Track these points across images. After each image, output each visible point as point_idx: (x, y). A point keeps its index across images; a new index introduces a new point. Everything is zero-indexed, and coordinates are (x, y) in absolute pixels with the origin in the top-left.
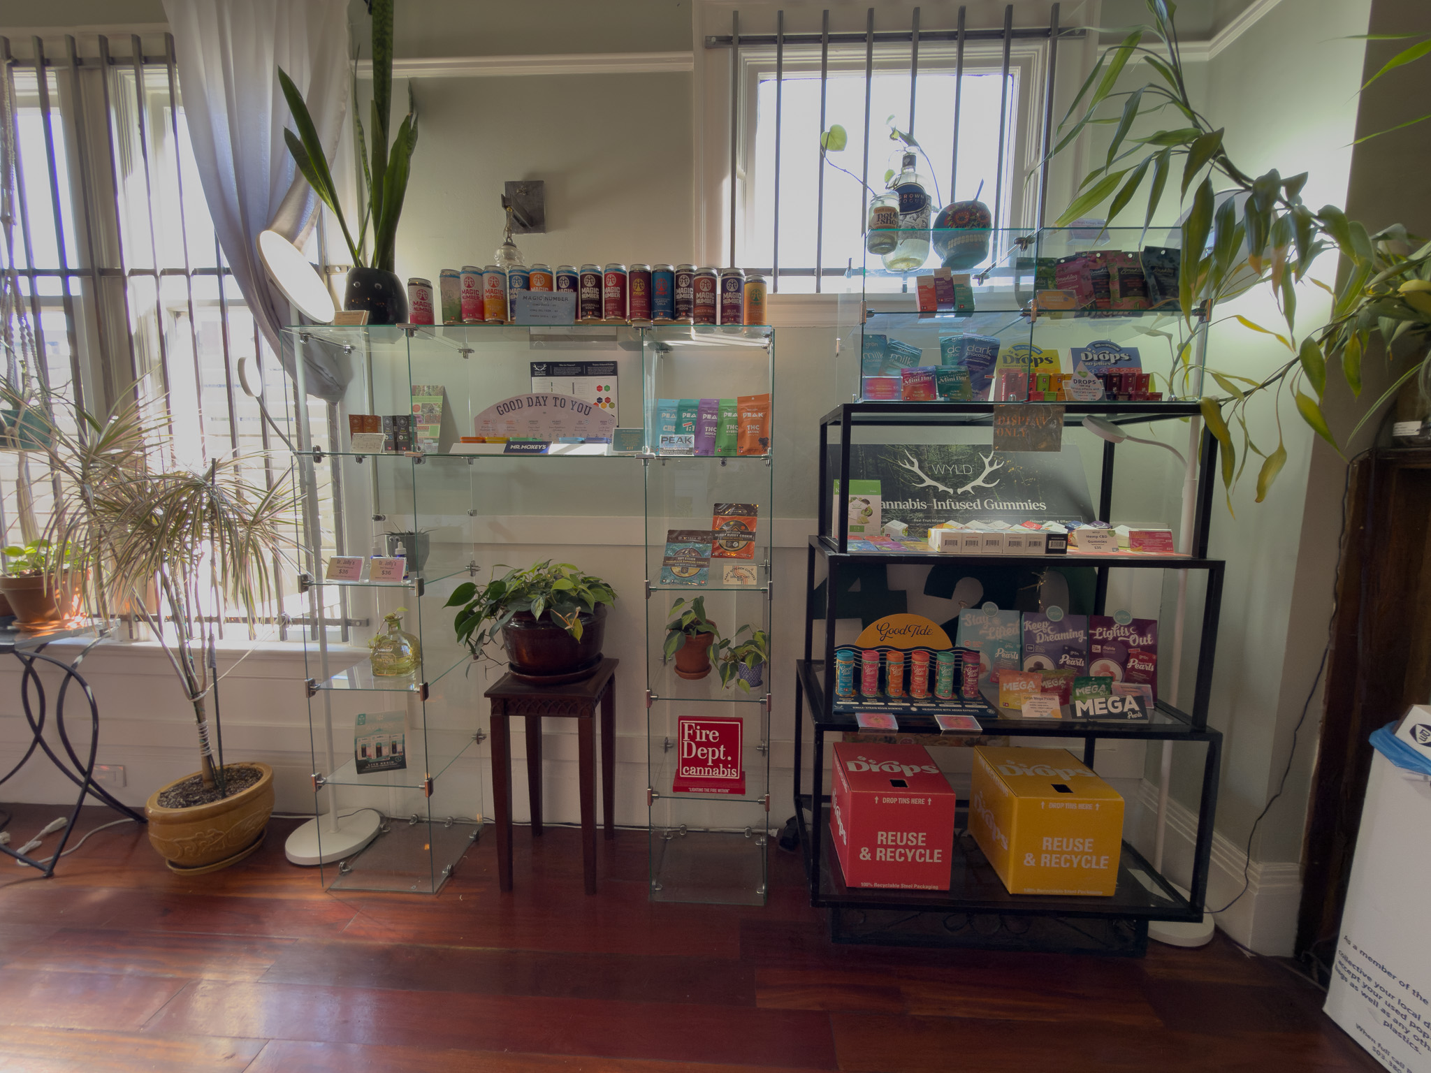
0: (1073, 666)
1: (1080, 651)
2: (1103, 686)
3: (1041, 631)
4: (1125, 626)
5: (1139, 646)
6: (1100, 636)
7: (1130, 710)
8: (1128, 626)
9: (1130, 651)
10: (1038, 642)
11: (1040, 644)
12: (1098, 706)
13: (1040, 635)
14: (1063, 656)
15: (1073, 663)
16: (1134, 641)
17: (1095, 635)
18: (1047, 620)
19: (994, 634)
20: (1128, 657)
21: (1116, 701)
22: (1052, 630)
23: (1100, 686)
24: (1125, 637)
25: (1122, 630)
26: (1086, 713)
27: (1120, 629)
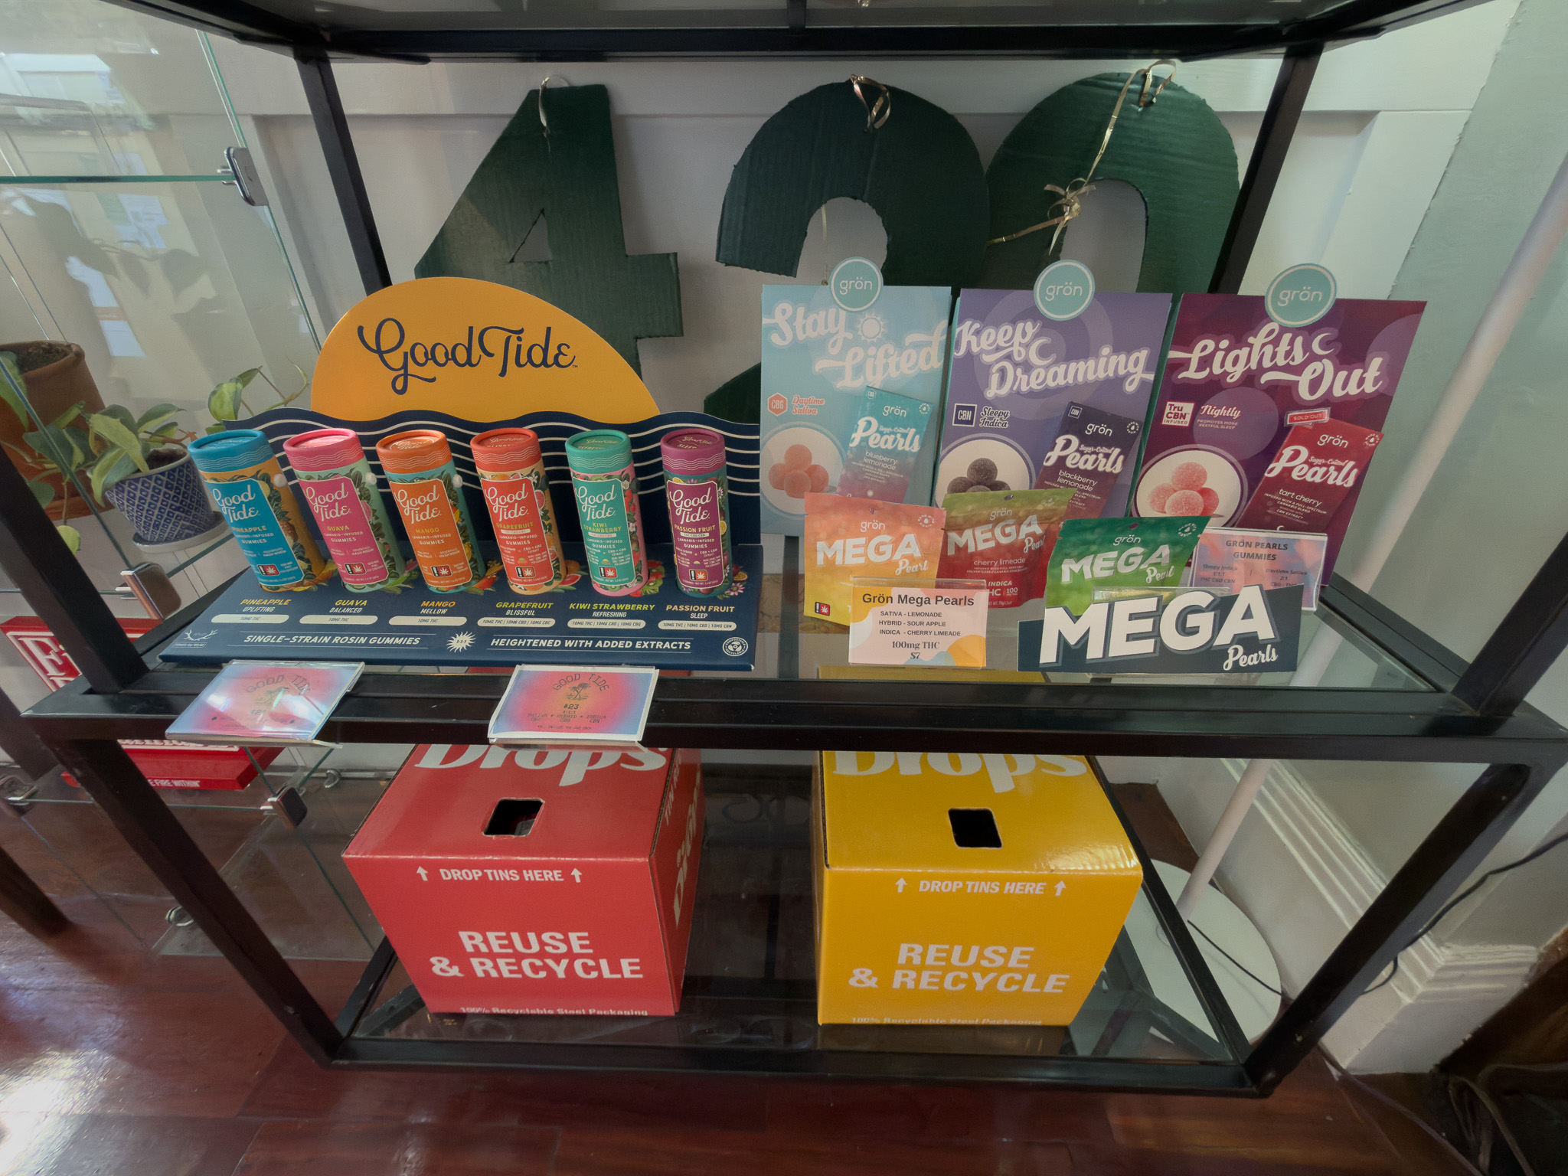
0: (1085, 473)
1: (1118, 423)
2: (1165, 550)
3: (1009, 357)
4: (1296, 331)
5: (1326, 401)
6: (1199, 369)
7: (1239, 639)
8: (1310, 330)
9: (1293, 418)
10: (990, 394)
11: (997, 403)
12: (1122, 626)
13: (1003, 372)
14: (1061, 441)
15: (1087, 463)
16: (1315, 385)
17: (1184, 364)
18: (1033, 314)
19: (859, 370)
20: (1281, 436)
21: (1196, 610)
22: (1043, 352)
23: (1151, 547)
24: (1287, 369)
25: (1284, 346)
26: (1072, 654)
27: (1276, 343)
